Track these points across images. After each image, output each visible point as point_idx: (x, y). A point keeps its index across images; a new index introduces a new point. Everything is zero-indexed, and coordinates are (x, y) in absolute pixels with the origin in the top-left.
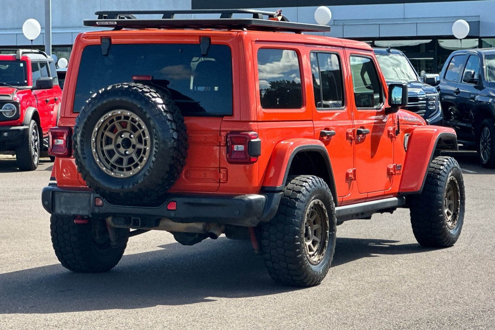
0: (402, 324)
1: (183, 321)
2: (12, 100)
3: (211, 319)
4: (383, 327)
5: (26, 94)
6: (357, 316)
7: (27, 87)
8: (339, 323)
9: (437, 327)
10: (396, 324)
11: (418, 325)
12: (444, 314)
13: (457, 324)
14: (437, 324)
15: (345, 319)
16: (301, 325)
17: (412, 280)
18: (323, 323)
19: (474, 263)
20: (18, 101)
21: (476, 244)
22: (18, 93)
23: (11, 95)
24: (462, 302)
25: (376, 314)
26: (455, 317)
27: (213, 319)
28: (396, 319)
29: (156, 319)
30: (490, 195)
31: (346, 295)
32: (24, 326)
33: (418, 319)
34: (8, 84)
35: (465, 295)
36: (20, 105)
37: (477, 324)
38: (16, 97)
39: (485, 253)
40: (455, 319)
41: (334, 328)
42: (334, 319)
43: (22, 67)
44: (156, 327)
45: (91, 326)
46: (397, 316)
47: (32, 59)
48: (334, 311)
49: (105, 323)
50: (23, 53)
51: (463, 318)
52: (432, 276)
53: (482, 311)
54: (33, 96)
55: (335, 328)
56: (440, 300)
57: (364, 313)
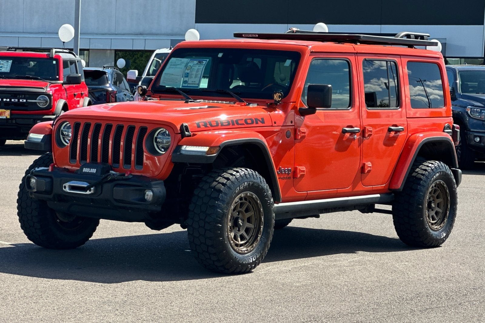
0: (404, 297)
1: (212, 287)
2: (46, 93)
3: (237, 285)
4: (388, 298)
5: (57, 88)
6: (365, 288)
7: (59, 82)
8: (349, 293)
9: (436, 300)
10: (400, 296)
11: (419, 298)
12: (440, 290)
13: (453, 299)
14: (435, 298)
15: (354, 290)
16: (317, 294)
17: (408, 260)
18: (335, 293)
19: (459, 248)
20: (51, 94)
21: (457, 232)
22: (51, 87)
23: (45, 88)
24: (454, 280)
25: (380, 287)
26: (450, 292)
27: (239, 286)
28: (399, 292)
29: (189, 284)
30: (463, 191)
31: (352, 270)
32: (74, 285)
33: (418, 293)
34: (42, 78)
35: (456, 275)
36: (52, 97)
37: (471, 299)
38: (49, 90)
39: (467, 240)
40: (451, 294)
41: (345, 297)
42: (345, 290)
43: (54, 64)
44: (189, 290)
45: (133, 287)
46: (399, 289)
47: (64, 58)
48: (343, 283)
49: (144, 285)
50: (56, 52)
51: (458, 293)
52: (424, 257)
53: (473, 288)
54: (63, 89)
55: (347, 297)
56: (435, 278)
57: (370, 286)
